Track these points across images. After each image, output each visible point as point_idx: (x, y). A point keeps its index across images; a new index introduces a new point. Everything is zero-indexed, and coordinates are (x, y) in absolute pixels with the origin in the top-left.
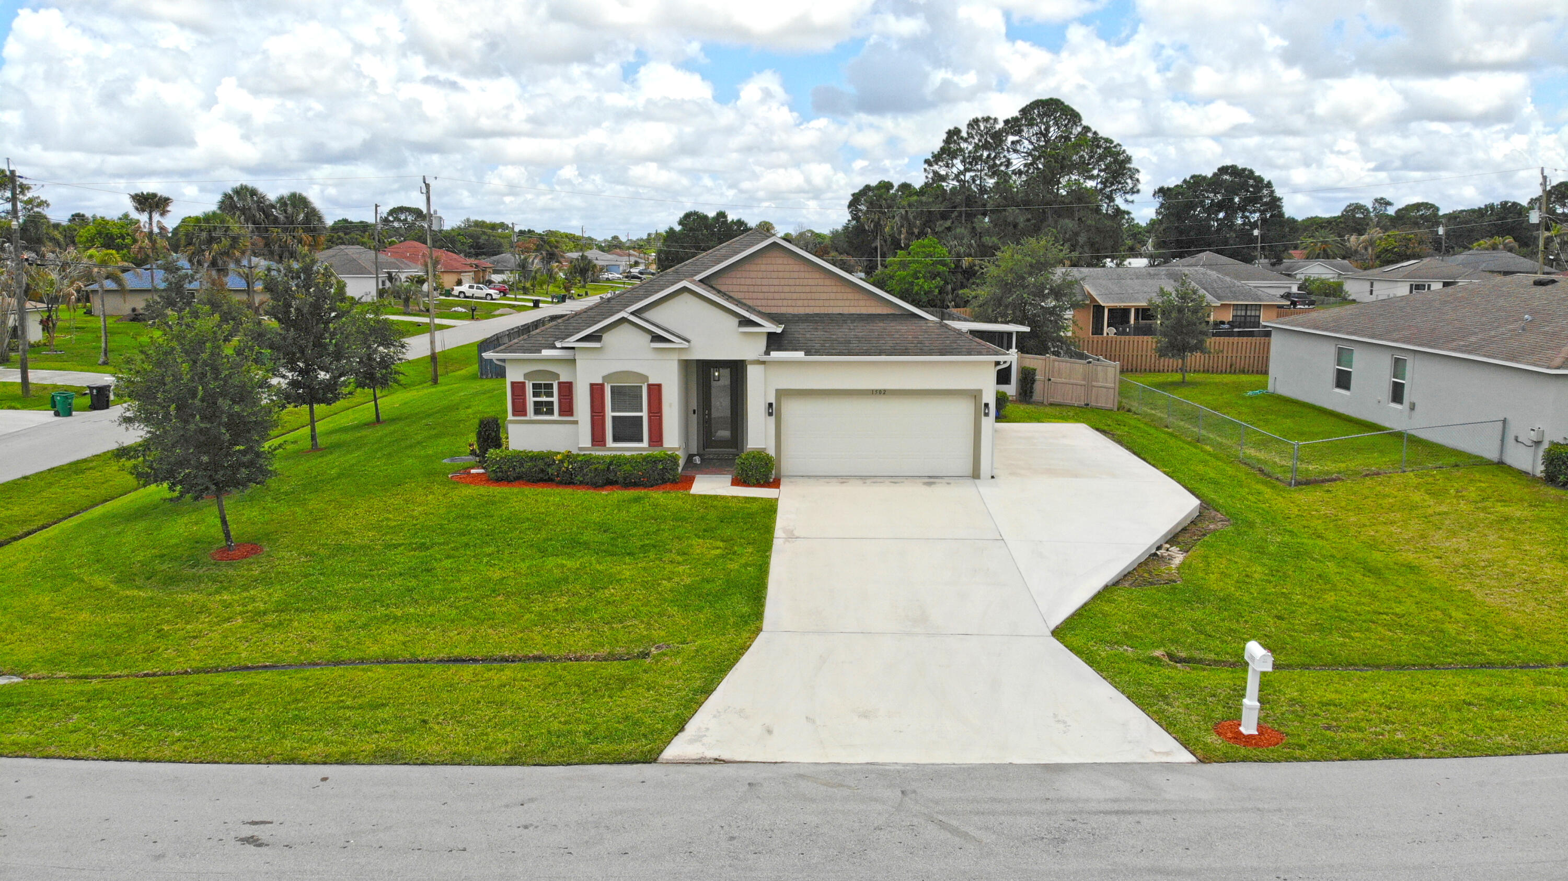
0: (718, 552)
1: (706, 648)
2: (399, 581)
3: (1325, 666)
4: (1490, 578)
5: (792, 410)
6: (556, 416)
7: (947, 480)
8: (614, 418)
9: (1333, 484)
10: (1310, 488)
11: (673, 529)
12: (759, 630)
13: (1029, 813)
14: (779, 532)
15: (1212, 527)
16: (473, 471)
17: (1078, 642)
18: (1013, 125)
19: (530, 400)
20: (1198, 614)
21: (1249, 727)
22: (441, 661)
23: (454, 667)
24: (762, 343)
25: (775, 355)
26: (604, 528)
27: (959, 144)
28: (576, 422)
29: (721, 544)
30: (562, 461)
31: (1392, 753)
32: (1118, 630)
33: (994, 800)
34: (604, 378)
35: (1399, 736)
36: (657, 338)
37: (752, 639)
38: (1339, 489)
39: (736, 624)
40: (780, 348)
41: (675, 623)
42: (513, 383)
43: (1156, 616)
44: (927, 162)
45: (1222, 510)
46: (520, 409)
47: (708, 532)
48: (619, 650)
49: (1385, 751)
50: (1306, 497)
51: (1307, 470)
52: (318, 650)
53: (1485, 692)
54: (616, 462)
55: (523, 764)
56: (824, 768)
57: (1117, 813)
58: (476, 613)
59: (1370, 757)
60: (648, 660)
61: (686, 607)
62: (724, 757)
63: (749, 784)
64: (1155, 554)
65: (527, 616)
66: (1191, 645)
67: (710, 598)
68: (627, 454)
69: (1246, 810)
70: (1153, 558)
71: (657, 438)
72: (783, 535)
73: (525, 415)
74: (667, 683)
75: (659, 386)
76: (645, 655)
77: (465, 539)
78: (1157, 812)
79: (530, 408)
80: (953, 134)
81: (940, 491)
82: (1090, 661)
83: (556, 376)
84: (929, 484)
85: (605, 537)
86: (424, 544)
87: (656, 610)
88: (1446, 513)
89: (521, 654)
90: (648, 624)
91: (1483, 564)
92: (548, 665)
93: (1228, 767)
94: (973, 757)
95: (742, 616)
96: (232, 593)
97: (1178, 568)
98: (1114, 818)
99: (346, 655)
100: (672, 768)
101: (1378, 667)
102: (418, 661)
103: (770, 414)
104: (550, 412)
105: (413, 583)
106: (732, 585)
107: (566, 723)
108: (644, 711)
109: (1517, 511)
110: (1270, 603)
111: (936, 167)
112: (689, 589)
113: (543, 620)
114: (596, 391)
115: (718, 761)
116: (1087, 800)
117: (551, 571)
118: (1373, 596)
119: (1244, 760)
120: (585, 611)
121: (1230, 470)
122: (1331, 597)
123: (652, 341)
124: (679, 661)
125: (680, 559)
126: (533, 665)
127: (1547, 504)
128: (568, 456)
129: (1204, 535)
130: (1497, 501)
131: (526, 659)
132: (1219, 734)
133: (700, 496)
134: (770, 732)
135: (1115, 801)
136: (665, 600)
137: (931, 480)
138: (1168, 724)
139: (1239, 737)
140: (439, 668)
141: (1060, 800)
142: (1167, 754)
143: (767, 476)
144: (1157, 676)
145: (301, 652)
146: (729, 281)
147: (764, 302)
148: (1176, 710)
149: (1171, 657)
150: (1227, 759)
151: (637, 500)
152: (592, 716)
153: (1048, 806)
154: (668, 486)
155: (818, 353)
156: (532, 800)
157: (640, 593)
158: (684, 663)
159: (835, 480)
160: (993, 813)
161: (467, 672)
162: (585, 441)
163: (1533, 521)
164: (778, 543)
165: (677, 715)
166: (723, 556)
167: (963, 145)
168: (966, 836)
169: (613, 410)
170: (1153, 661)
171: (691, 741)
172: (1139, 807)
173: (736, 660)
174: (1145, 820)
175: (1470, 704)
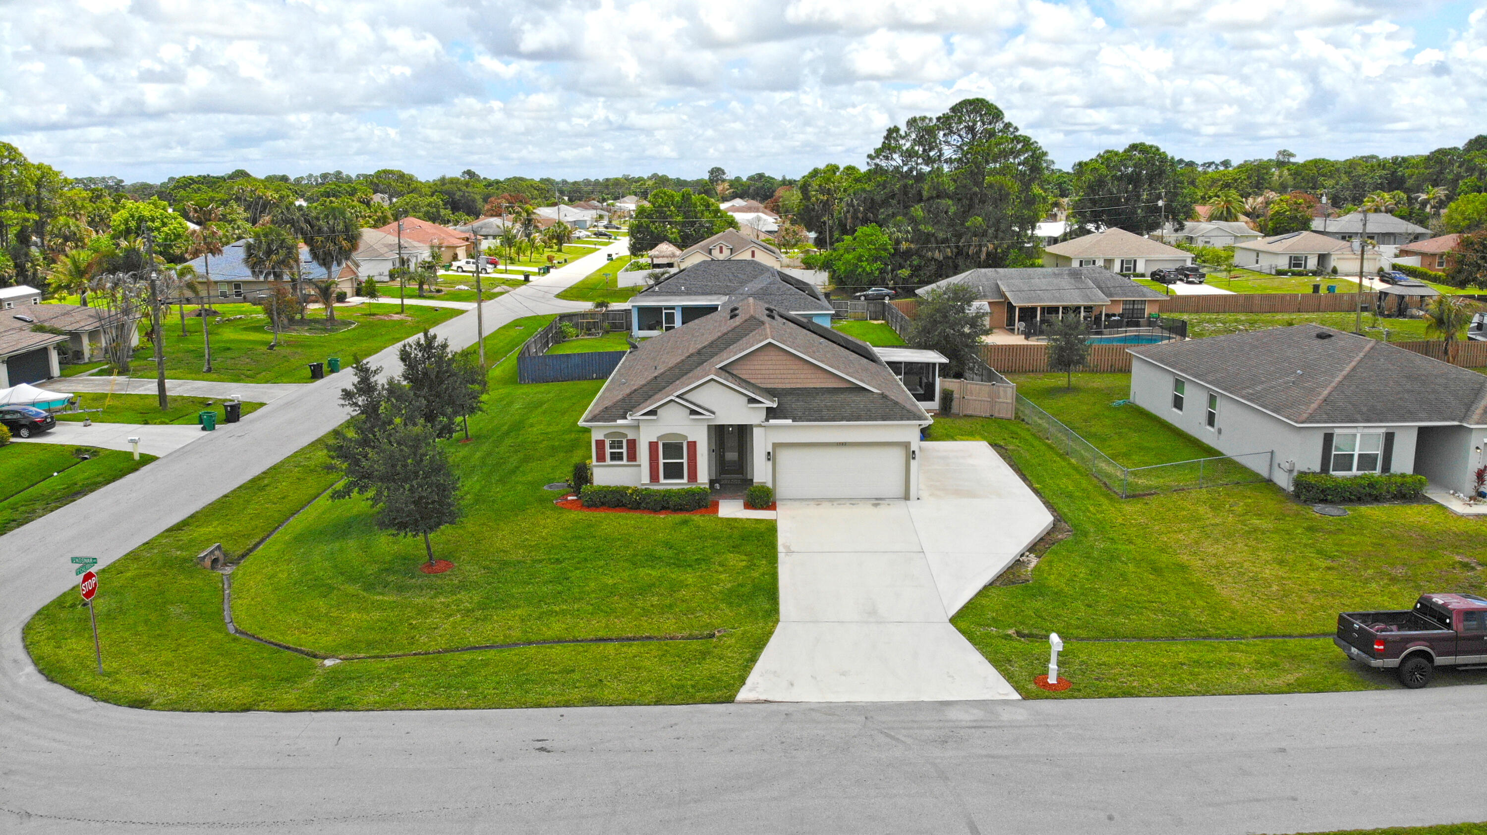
0: (744, 563)
1: (749, 632)
2: (550, 586)
3: (1110, 638)
4: (1230, 576)
5: (784, 457)
6: (625, 462)
7: (887, 502)
8: (664, 463)
9: (1151, 497)
10: (1135, 500)
11: (713, 546)
12: (778, 621)
13: (929, 728)
14: (780, 548)
15: (1060, 536)
16: (569, 498)
17: (963, 626)
18: (945, 121)
19: (608, 451)
20: (1039, 605)
21: (1052, 680)
22: (591, 640)
23: (602, 645)
24: (763, 414)
25: (772, 421)
26: (668, 545)
27: (898, 141)
28: (639, 466)
29: (744, 558)
30: (632, 494)
31: (1128, 694)
32: (989, 616)
33: (913, 721)
34: (658, 438)
35: (1135, 684)
36: (693, 412)
37: (774, 627)
38: (1154, 502)
39: (763, 617)
40: (775, 418)
41: (726, 615)
42: (597, 441)
43: (1013, 606)
44: (869, 156)
45: (1069, 523)
46: (601, 458)
47: (735, 548)
48: (696, 633)
49: (1124, 693)
50: (1131, 508)
51: (1137, 484)
52: (516, 634)
53: (1194, 656)
54: (668, 495)
55: (664, 704)
56: (824, 705)
57: (975, 727)
58: (605, 608)
59: (1115, 696)
60: (715, 640)
61: (730, 604)
62: (770, 699)
63: (786, 714)
64: (1019, 560)
65: (636, 610)
66: (1032, 625)
67: (745, 598)
68: (674, 487)
69: (1040, 726)
70: (1018, 563)
71: (693, 477)
72: (784, 550)
73: (605, 461)
74: (730, 655)
75: (695, 443)
76: (713, 636)
77: (582, 555)
78: (995, 727)
79: (608, 456)
80: (892, 132)
81: (884, 511)
82: (971, 638)
83: (625, 435)
84: (876, 505)
85: (670, 553)
86: (557, 559)
87: (713, 606)
88: (1217, 525)
89: (638, 635)
90: (710, 615)
91: (1228, 565)
92: (655, 642)
93: (1038, 702)
94: (903, 697)
95: (767, 611)
96: (447, 597)
97: (1032, 571)
98: (973, 730)
99: (533, 638)
100: (744, 706)
101: (1141, 639)
102: (578, 641)
103: (769, 459)
104: (621, 459)
105: (560, 588)
106: (757, 589)
107: (679, 680)
108: (721, 673)
109: (1264, 524)
110: (1086, 596)
111: (877, 161)
112: (731, 591)
113: (646, 612)
114: (653, 446)
115: (766, 701)
116: (961, 721)
117: (643, 578)
118: (1151, 590)
119: (1047, 698)
120: (670, 606)
121: (1084, 483)
122: (1124, 591)
123: (691, 414)
124: (733, 640)
125: (721, 569)
126: (647, 642)
127: (1288, 518)
128: (636, 491)
129: (1053, 544)
130: (1255, 515)
131: (642, 639)
132: (1036, 683)
133: (726, 519)
134: (792, 685)
135: (975, 721)
136: (717, 599)
137: (877, 501)
138: (1009, 677)
139: (1046, 685)
140: (593, 646)
141: (947, 721)
142: (1006, 695)
143: (767, 503)
144: (1006, 648)
145: (505, 636)
146: (739, 367)
147: (763, 381)
148: (1015, 669)
149: (1018, 633)
150: (1037, 697)
151: (685, 522)
152: (693, 675)
153: (941, 724)
154: (703, 510)
155: (801, 419)
156: (676, 724)
157: (700, 594)
158: (737, 642)
159: (812, 503)
160: (911, 728)
161: (611, 647)
162: (645, 479)
163: (1272, 532)
164: (781, 557)
165: (740, 675)
166: (747, 567)
167: (902, 142)
168: (898, 740)
169: (664, 458)
170: (1007, 637)
171: (751, 690)
172: (987, 724)
173: (767, 640)
174: (989, 731)
175: (1182, 664)
